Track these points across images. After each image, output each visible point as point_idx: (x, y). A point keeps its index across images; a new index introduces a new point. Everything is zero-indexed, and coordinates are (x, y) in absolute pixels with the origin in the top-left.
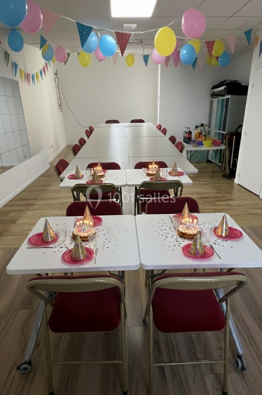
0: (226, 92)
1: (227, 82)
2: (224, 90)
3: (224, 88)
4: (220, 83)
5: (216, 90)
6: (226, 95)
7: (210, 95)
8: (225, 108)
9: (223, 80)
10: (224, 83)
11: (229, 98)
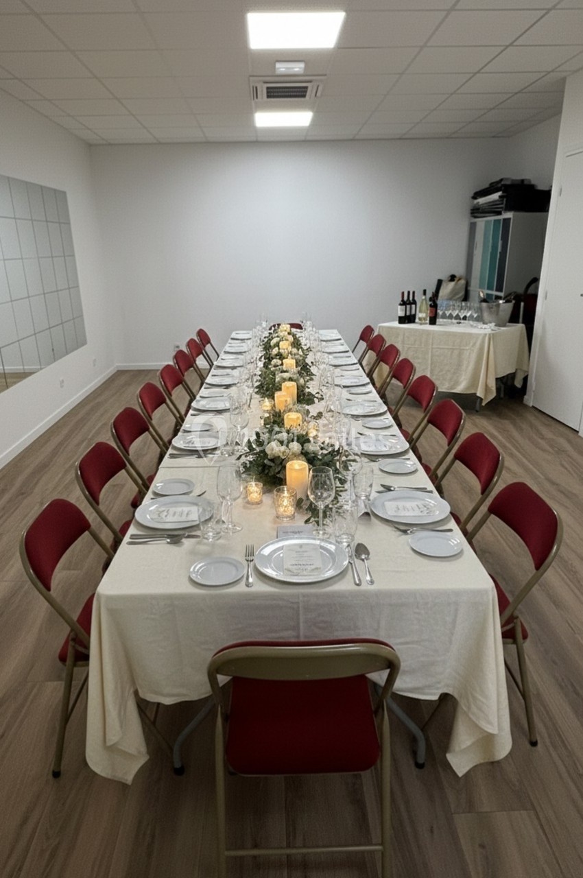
0: (503, 206)
1: (504, 183)
2: (499, 200)
3: (500, 196)
4: (491, 184)
5: (482, 201)
6: (503, 212)
7: (470, 211)
8: (502, 239)
9: (498, 179)
10: (499, 185)
11: (509, 219)
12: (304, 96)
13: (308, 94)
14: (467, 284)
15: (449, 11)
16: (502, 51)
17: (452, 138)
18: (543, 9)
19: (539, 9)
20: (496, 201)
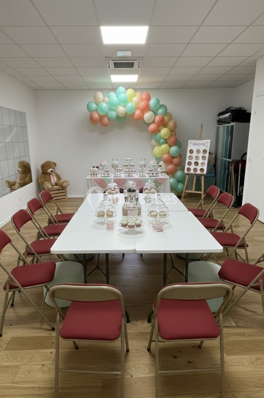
0: (231, 119)
1: (232, 109)
2: (229, 117)
3: (229, 115)
4: (226, 109)
5: (222, 117)
6: (231, 123)
7: (217, 122)
8: (230, 135)
9: (229, 107)
10: (230, 110)
11: (234, 125)
12: (133, 67)
13: (135, 66)
14: (216, 156)
15: (200, 26)
16: (227, 46)
17: (206, 88)
18: (246, 26)
19: (244, 26)
20: (228, 117)
